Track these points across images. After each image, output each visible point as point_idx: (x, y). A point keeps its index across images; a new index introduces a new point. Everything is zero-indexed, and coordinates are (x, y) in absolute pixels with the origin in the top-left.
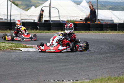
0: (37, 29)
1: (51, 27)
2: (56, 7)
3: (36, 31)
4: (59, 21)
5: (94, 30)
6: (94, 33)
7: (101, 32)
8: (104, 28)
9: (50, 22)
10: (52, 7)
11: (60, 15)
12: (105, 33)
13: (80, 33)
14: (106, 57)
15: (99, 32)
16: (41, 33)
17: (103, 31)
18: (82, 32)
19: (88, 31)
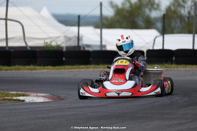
2: (16, 19)
10: (10, 20)
11: (26, 35)
13: (77, 70)
18: (81, 66)
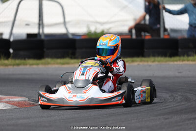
0: (8, 56)
1: (45, 50)
3: (6, 62)
4: (65, 35)
5: (154, 56)
6: (156, 63)
7: (173, 59)
8: (180, 50)
9: (43, 37)
11: (67, 19)
12: (183, 61)
14: (190, 119)
15: (167, 59)
16: (18, 65)
17: (177, 58)
19: (138, 59)
